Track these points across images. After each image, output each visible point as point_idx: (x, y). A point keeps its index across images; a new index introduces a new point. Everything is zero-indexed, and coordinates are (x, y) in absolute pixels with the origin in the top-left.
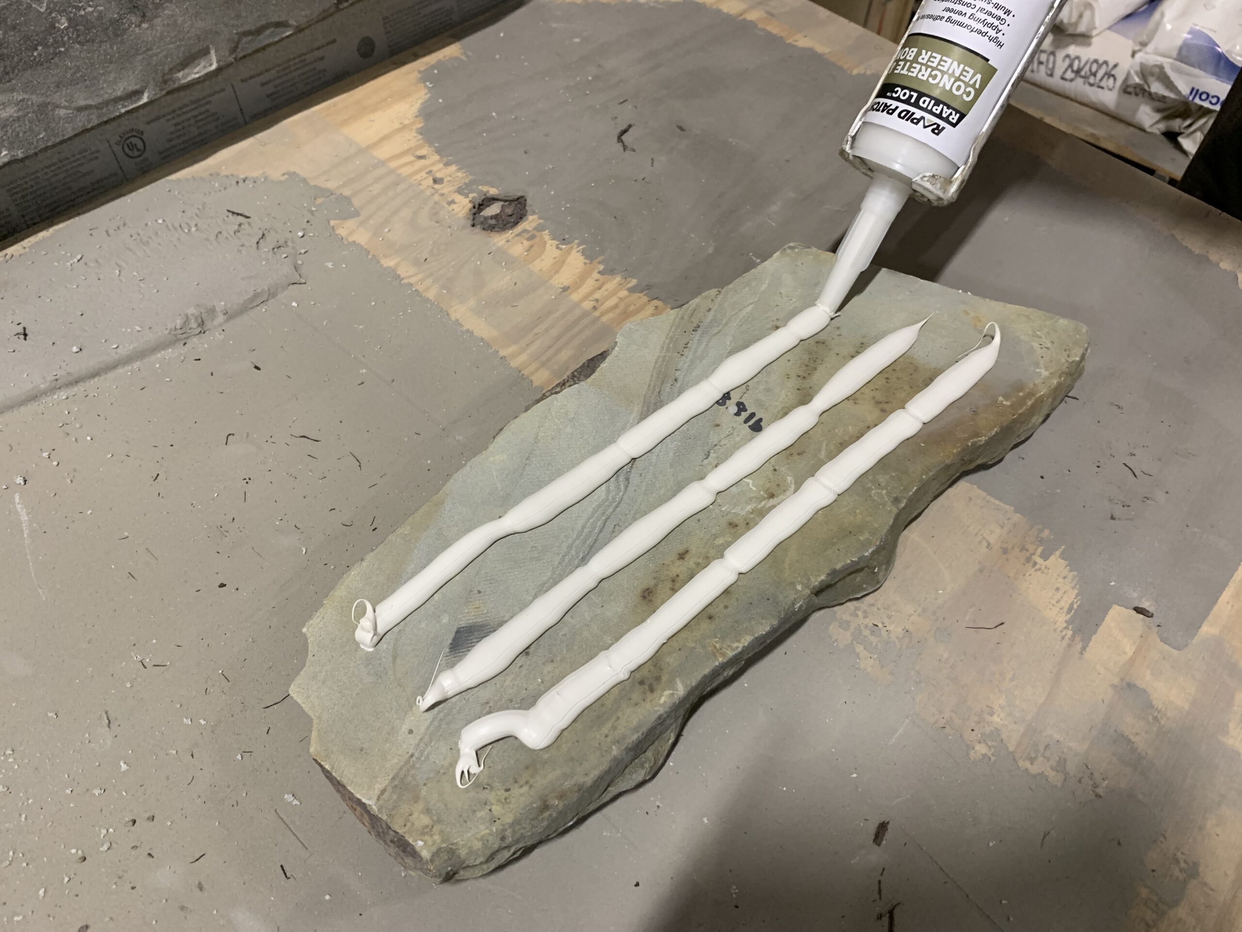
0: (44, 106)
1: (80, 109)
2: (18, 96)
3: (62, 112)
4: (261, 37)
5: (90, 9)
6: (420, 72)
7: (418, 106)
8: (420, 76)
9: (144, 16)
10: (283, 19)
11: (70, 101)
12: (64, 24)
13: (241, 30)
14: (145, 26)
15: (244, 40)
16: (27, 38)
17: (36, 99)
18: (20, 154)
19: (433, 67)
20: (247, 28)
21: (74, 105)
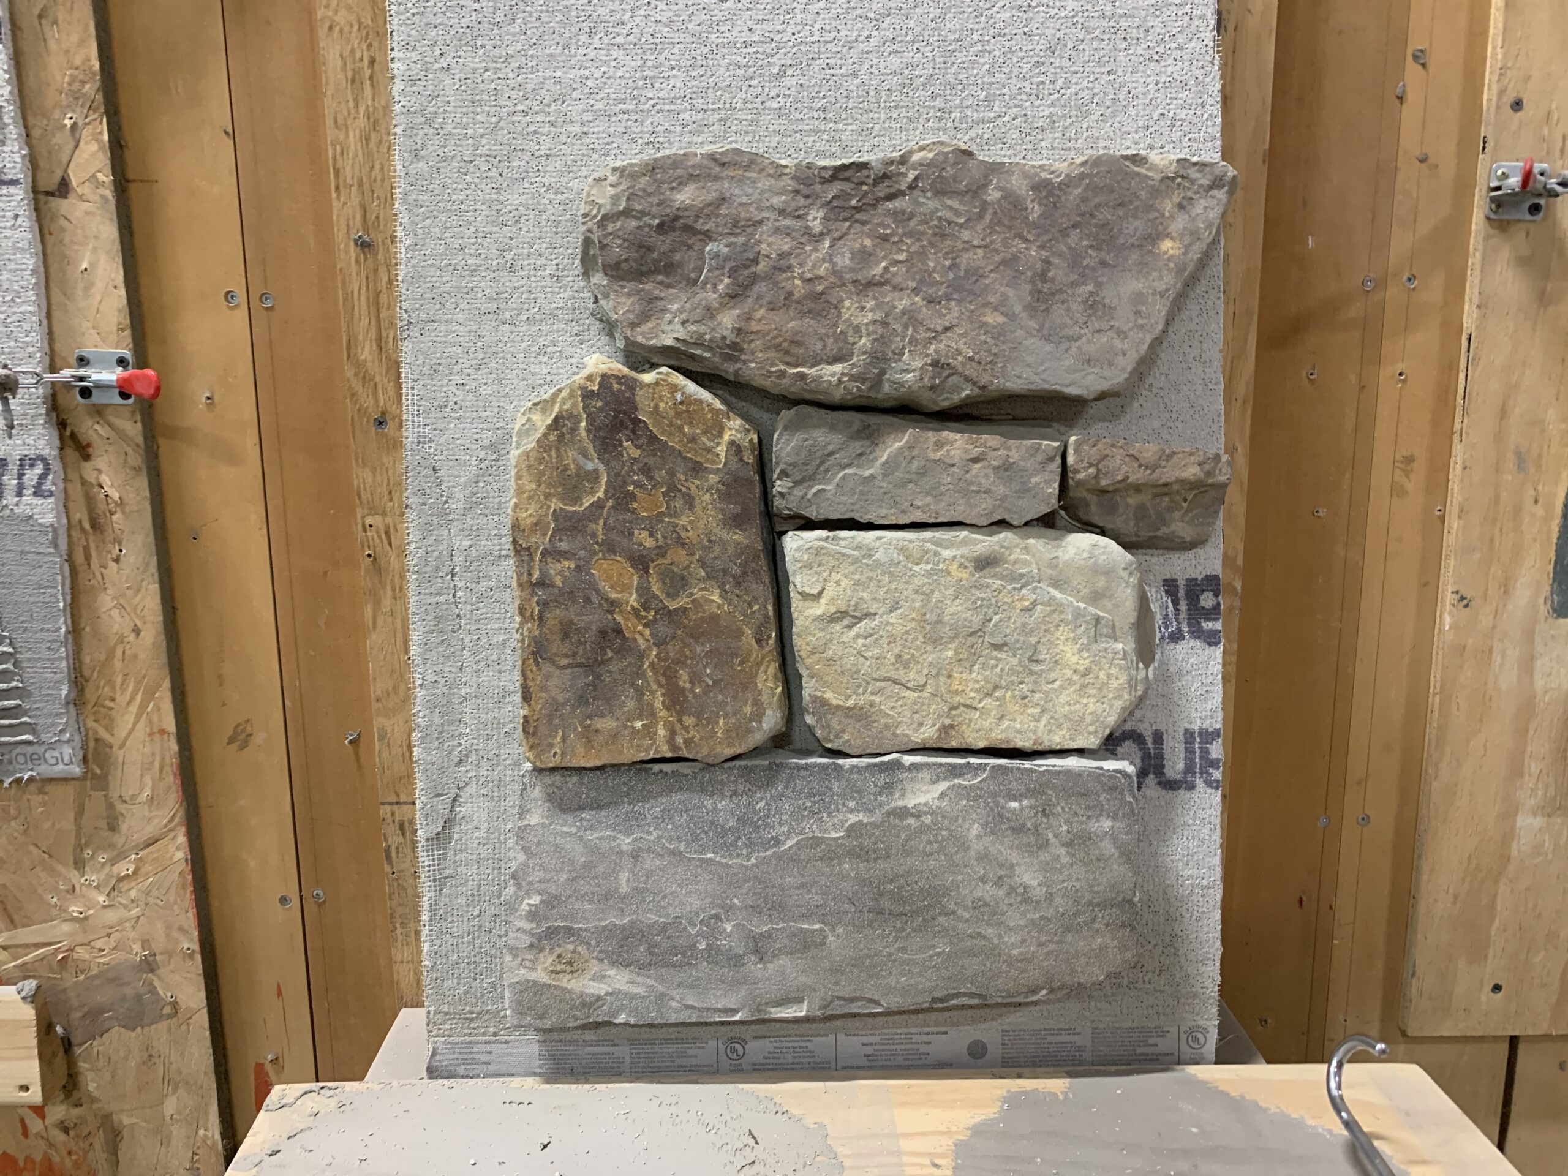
0: (664, 995)
1: (687, 1007)
2: (651, 982)
3: (674, 1004)
4: (852, 1005)
5: (724, 942)
6: (1008, 1091)
7: (977, 1120)
8: (1005, 1094)
9: (762, 959)
10: (876, 998)
11: (682, 999)
12: (702, 946)
13: (836, 994)
14: (759, 966)
15: (836, 1003)
16: (674, 947)
17: (661, 988)
18: (633, 1021)
19: (1025, 1093)
20: (841, 994)
21: (684, 1002)
